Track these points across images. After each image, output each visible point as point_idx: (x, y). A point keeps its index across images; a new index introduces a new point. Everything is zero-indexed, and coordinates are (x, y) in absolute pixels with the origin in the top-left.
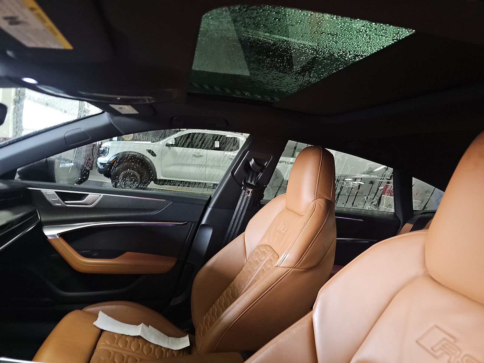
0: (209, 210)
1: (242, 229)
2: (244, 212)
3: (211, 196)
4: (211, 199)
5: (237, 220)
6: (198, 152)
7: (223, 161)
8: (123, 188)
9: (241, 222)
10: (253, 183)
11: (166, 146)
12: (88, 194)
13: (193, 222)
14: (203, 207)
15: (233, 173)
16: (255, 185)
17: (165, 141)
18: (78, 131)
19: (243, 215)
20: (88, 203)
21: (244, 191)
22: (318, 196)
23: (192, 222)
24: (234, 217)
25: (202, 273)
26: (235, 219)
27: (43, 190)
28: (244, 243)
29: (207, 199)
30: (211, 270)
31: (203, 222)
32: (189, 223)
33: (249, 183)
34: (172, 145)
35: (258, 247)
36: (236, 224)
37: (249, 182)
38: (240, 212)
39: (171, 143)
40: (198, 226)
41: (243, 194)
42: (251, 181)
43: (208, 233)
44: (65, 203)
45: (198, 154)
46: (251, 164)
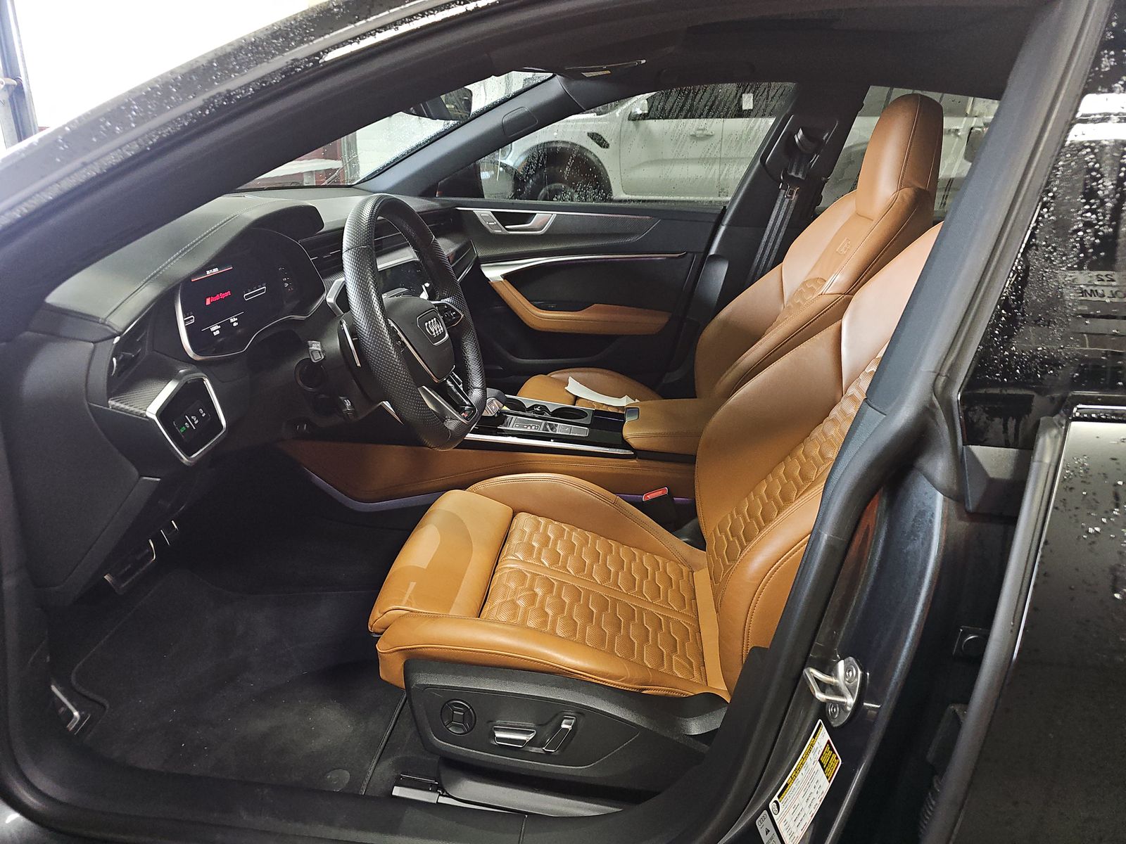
0: (722, 229)
1: (779, 259)
2: (783, 229)
3: (725, 207)
4: (724, 211)
5: (770, 244)
6: (702, 127)
7: (746, 140)
8: (582, 201)
9: (776, 247)
10: (800, 176)
11: (629, 120)
12: (535, 214)
13: (696, 252)
14: (712, 226)
15: (763, 160)
16: (803, 179)
17: (626, 109)
18: (521, 112)
19: (781, 235)
20: (536, 227)
21: (783, 191)
22: (902, 184)
23: (694, 253)
24: (765, 239)
25: (711, 330)
26: (767, 242)
27: (477, 211)
28: (780, 280)
29: (719, 212)
30: (726, 324)
31: (712, 252)
32: (689, 254)
33: (792, 176)
34: (644, 117)
35: (804, 283)
36: (767, 252)
37: (793, 174)
38: (776, 230)
39: (639, 112)
40: (705, 259)
41: (781, 197)
42: (797, 173)
43: (722, 270)
44: (507, 229)
45: (701, 132)
46: (797, 140)
